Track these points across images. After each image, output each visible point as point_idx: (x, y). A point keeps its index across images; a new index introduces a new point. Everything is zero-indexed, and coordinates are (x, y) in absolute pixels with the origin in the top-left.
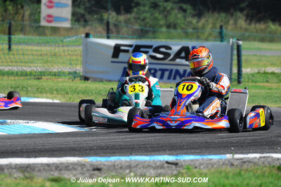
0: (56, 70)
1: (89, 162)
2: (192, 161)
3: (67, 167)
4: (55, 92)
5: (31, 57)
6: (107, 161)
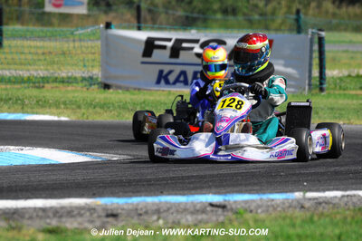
0: (64, 75)
1: (101, 205)
2: (246, 202)
3: (70, 213)
4: (62, 106)
5: (29, 57)
6: (126, 203)
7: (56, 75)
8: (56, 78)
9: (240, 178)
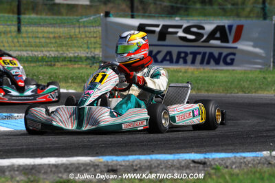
0: (71, 55)
1: (103, 162)
2: (222, 159)
3: (78, 168)
4: (70, 81)
5: (43, 40)
6: (124, 161)
7: (65, 55)
8: (65, 58)
9: (217, 139)
